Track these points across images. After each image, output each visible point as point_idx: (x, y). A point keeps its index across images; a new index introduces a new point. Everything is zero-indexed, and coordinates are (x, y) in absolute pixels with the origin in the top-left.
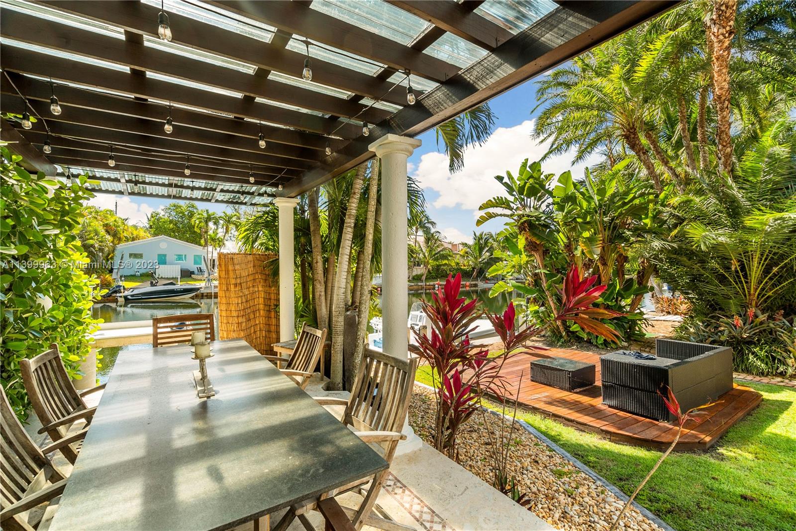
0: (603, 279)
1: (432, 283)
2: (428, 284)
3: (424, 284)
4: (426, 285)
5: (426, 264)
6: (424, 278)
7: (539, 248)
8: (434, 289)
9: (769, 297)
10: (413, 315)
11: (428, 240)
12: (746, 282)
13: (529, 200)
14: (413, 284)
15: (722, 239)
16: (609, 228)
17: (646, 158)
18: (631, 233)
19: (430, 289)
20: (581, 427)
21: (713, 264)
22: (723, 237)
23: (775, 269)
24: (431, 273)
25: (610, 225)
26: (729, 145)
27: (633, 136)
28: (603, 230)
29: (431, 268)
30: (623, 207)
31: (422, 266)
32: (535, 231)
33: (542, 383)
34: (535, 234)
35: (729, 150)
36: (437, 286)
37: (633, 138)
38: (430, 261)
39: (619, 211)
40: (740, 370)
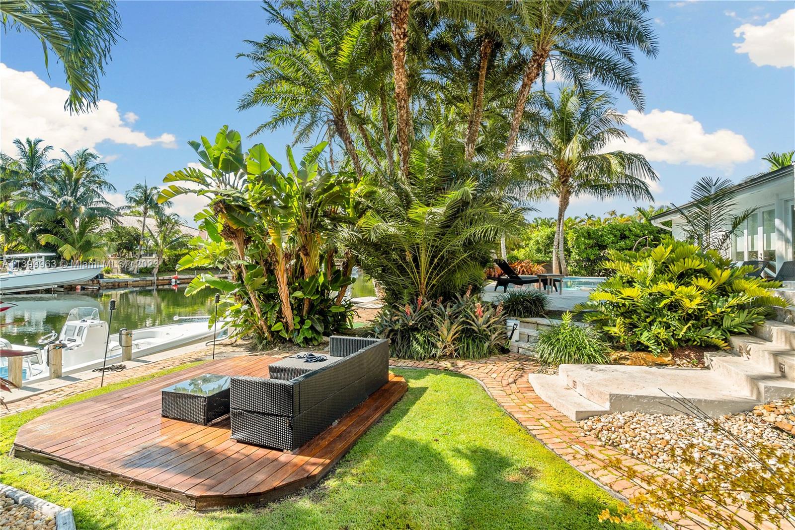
0: (306, 271)
1: (166, 277)
2: (160, 278)
3: (156, 278)
4: (158, 279)
5: (160, 253)
6: (155, 271)
7: (238, 235)
8: (170, 284)
9: (434, 285)
10: (68, 326)
11: (162, 223)
12: (418, 273)
13: (227, 175)
14: (138, 279)
15: (392, 230)
16: (312, 215)
17: (352, 148)
18: (329, 222)
19: (163, 285)
20: (164, 495)
21: (394, 256)
22: (391, 228)
23: (436, 260)
24: (166, 265)
25: (313, 213)
26: (406, 143)
27: (340, 123)
28: (306, 217)
29: (167, 258)
30: (324, 194)
31: (154, 256)
32: (233, 214)
33: (174, 419)
34: (233, 218)
35: (406, 148)
36: (173, 280)
37: (341, 125)
38: (165, 250)
39: (321, 197)
40: (407, 357)
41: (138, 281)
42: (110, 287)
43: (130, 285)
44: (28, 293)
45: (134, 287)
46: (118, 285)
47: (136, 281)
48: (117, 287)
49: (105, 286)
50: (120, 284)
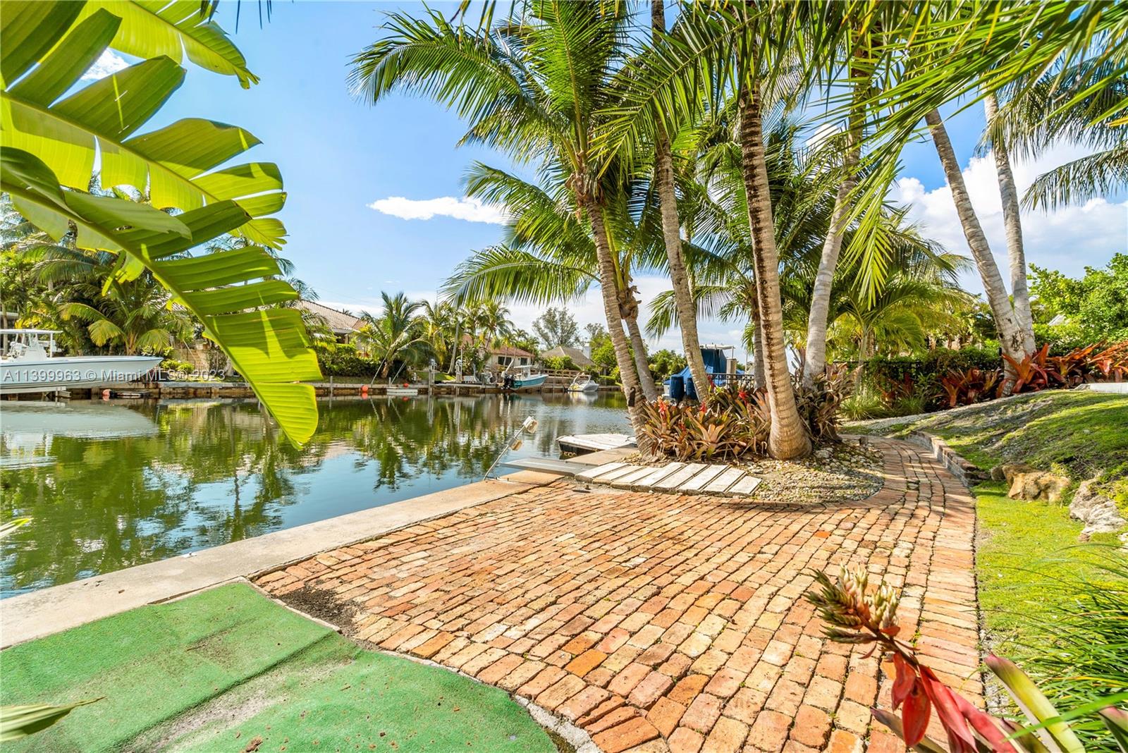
41: (230, 388)
42: (179, 396)
43: (215, 394)
44: (22, 397)
45: (223, 397)
46: (195, 393)
47: (227, 388)
48: (192, 395)
49: (170, 393)
50: (199, 391)
